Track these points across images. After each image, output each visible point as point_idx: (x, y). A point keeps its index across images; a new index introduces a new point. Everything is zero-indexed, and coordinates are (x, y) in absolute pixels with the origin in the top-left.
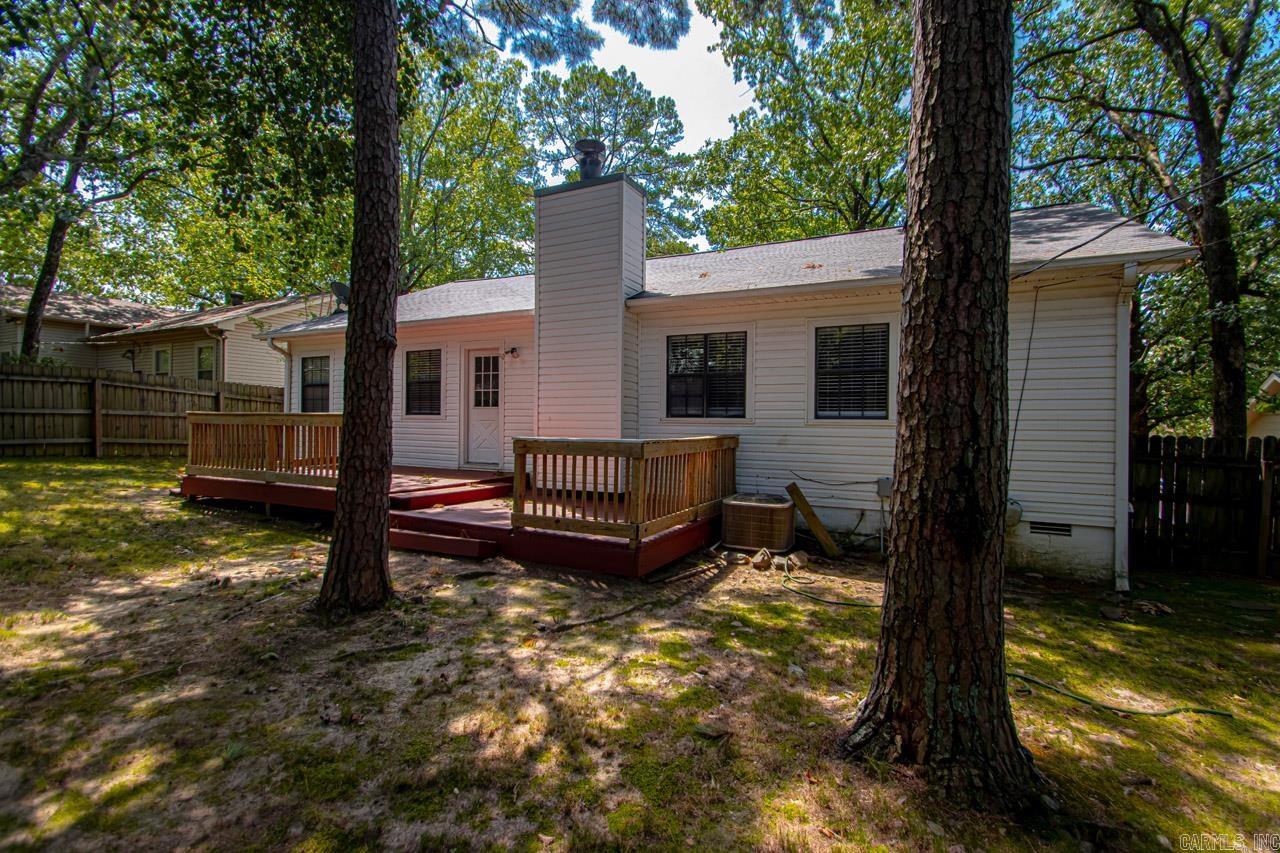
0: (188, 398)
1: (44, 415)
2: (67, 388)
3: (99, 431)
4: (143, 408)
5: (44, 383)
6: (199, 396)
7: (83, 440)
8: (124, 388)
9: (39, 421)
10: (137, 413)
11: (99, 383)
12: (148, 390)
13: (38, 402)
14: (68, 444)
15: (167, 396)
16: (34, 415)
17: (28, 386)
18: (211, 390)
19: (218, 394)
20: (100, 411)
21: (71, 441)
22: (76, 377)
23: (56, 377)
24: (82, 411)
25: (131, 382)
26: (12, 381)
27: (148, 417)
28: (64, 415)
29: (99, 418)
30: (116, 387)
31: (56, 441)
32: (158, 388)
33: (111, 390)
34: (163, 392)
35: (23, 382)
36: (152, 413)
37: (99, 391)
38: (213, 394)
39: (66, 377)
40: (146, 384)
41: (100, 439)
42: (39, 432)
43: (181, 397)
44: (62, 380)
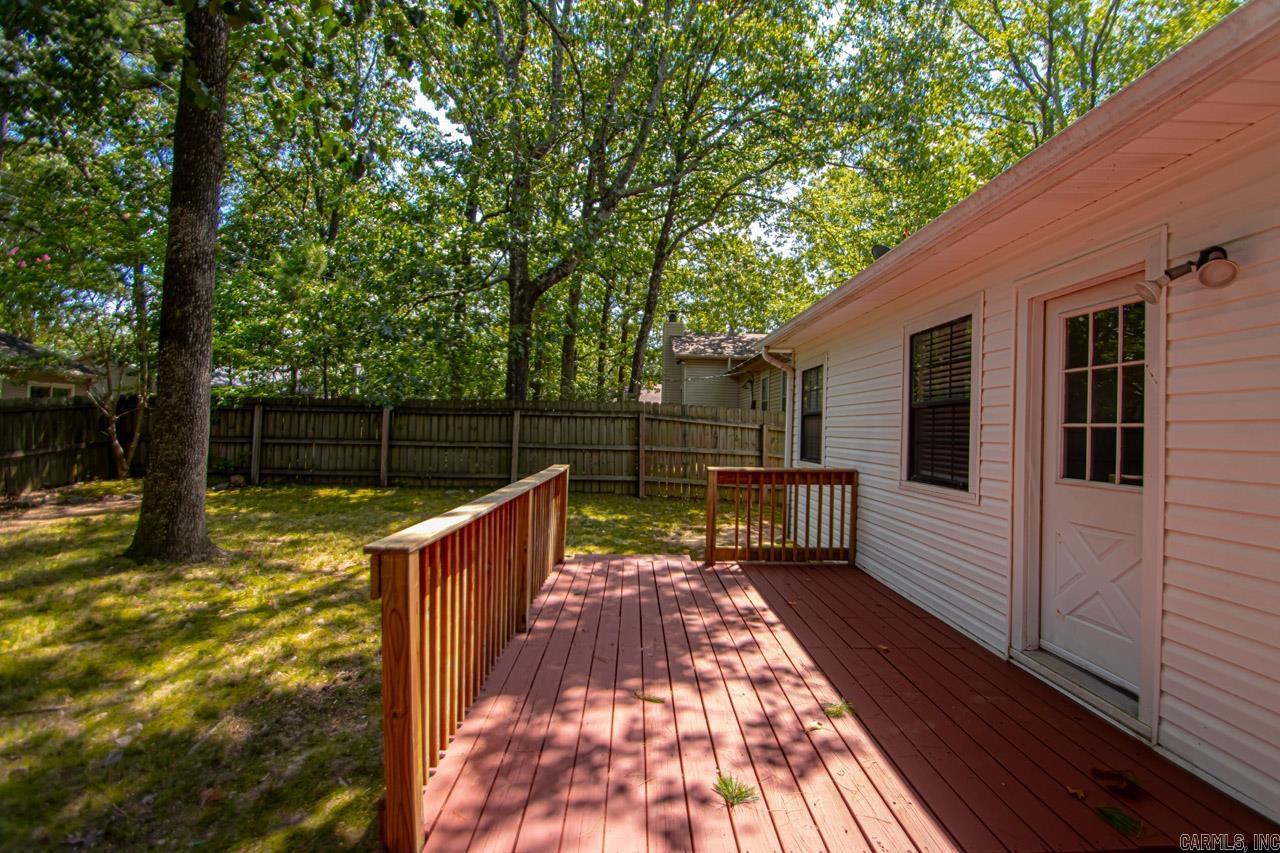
0: (730, 432)
1: (599, 451)
2: (617, 423)
3: (642, 471)
4: (685, 444)
5: (600, 418)
6: (742, 429)
7: (629, 478)
8: (667, 421)
9: (595, 457)
10: (679, 449)
11: (643, 416)
12: (690, 424)
13: (595, 440)
14: (619, 481)
15: (708, 429)
16: (591, 451)
17: (588, 421)
18: (755, 421)
19: (762, 426)
20: (644, 447)
21: (620, 478)
22: (625, 412)
23: (610, 412)
24: (629, 448)
25: (673, 416)
26: (576, 418)
27: (690, 453)
28: (614, 451)
29: (642, 455)
30: (660, 421)
31: (607, 478)
32: (700, 421)
33: (655, 423)
34: (704, 425)
35: (584, 418)
36: (692, 450)
37: (644, 424)
38: (757, 427)
39: (617, 412)
40: (687, 417)
41: (643, 478)
42: (596, 468)
43: (723, 431)
44: (613, 415)
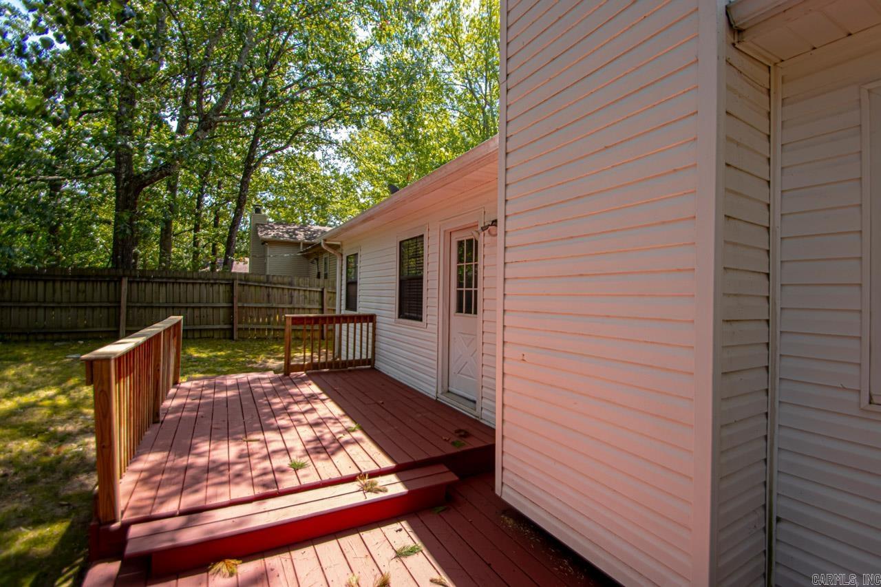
0: (302, 293)
1: (200, 308)
2: (216, 287)
3: (236, 321)
4: (269, 302)
5: (200, 284)
6: (310, 291)
7: (226, 327)
8: (255, 286)
9: (197, 312)
10: (264, 305)
11: (236, 283)
12: (273, 288)
13: (196, 300)
14: (217, 329)
15: (286, 291)
16: (193, 308)
17: (190, 287)
18: (318, 286)
19: (323, 289)
20: (237, 304)
21: (218, 327)
22: (222, 279)
23: (209, 279)
24: (225, 305)
25: (260, 282)
26: (180, 283)
27: (273, 308)
28: (213, 308)
29: (236, 310)
30: (250, 286)
31: (207, 327)
32: (279, 286)
33: (246, 288)
34: (283, 289)
35: (187, 284)
36: (274, 305)
37: (237, 289)
38: (320, 290)
39: (216, 279)
40: (271, 283)
41: (237, 326)
42: (197, 320)
43: (296, 292)
44: (212, 281)
